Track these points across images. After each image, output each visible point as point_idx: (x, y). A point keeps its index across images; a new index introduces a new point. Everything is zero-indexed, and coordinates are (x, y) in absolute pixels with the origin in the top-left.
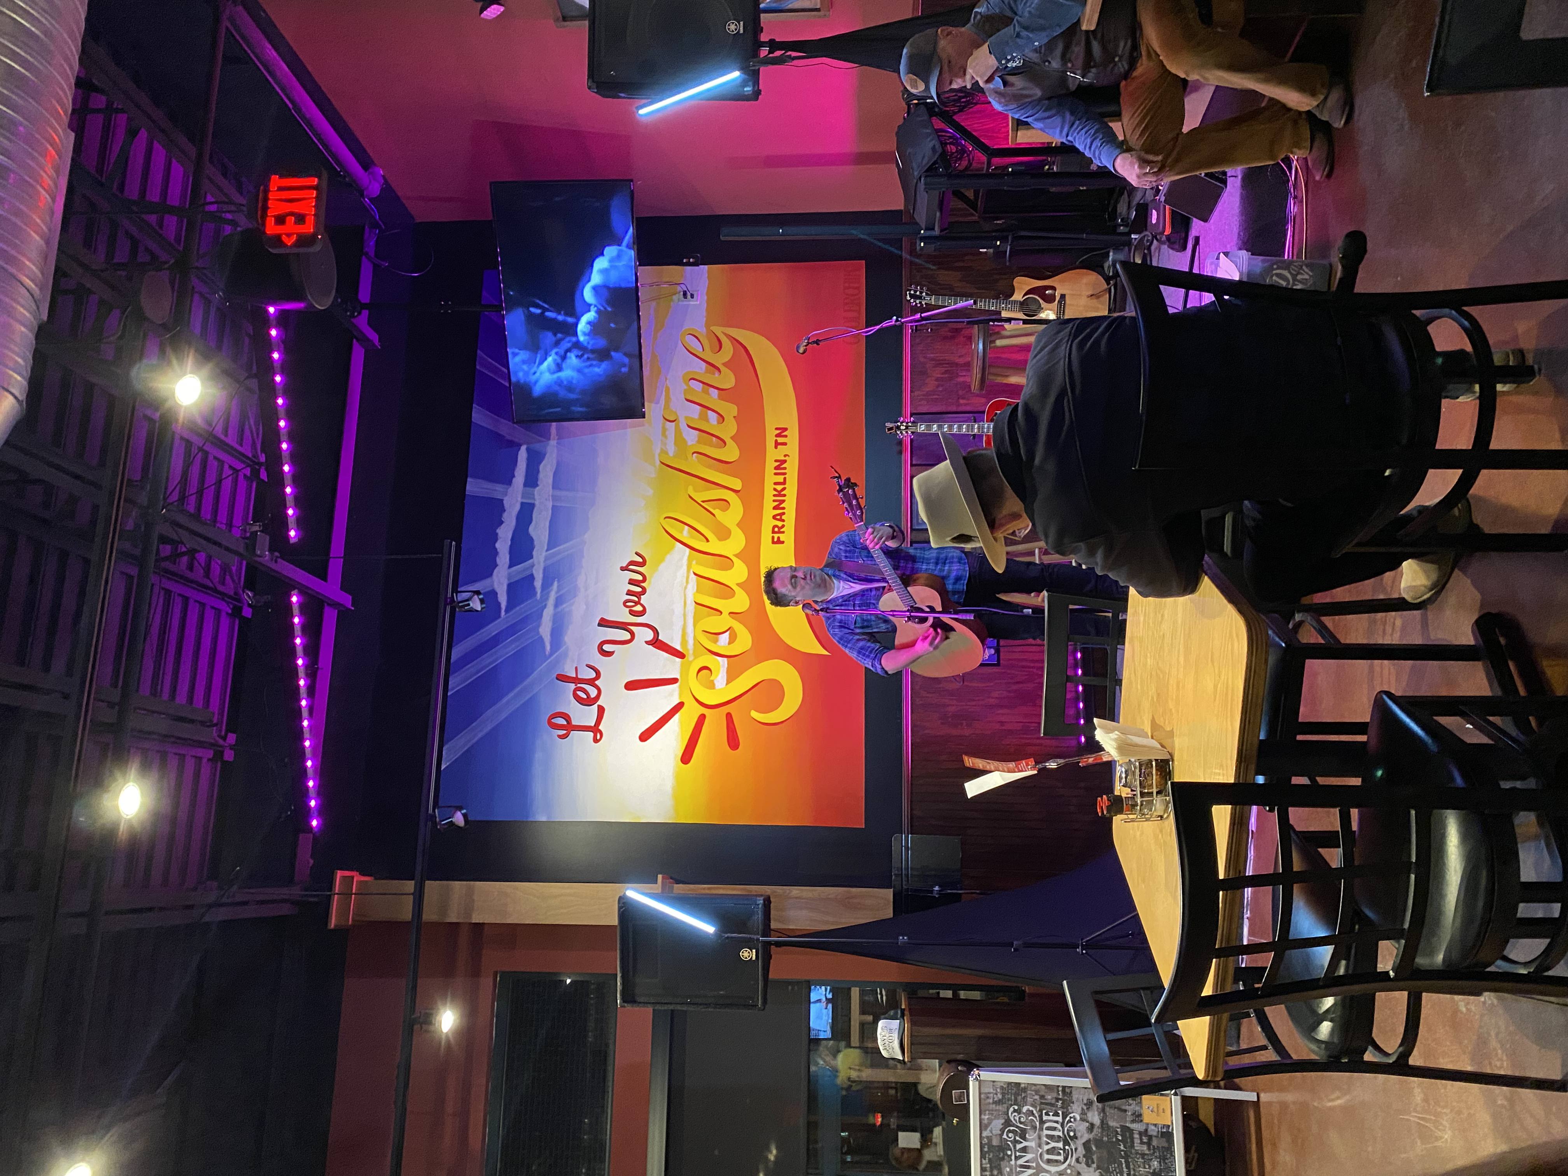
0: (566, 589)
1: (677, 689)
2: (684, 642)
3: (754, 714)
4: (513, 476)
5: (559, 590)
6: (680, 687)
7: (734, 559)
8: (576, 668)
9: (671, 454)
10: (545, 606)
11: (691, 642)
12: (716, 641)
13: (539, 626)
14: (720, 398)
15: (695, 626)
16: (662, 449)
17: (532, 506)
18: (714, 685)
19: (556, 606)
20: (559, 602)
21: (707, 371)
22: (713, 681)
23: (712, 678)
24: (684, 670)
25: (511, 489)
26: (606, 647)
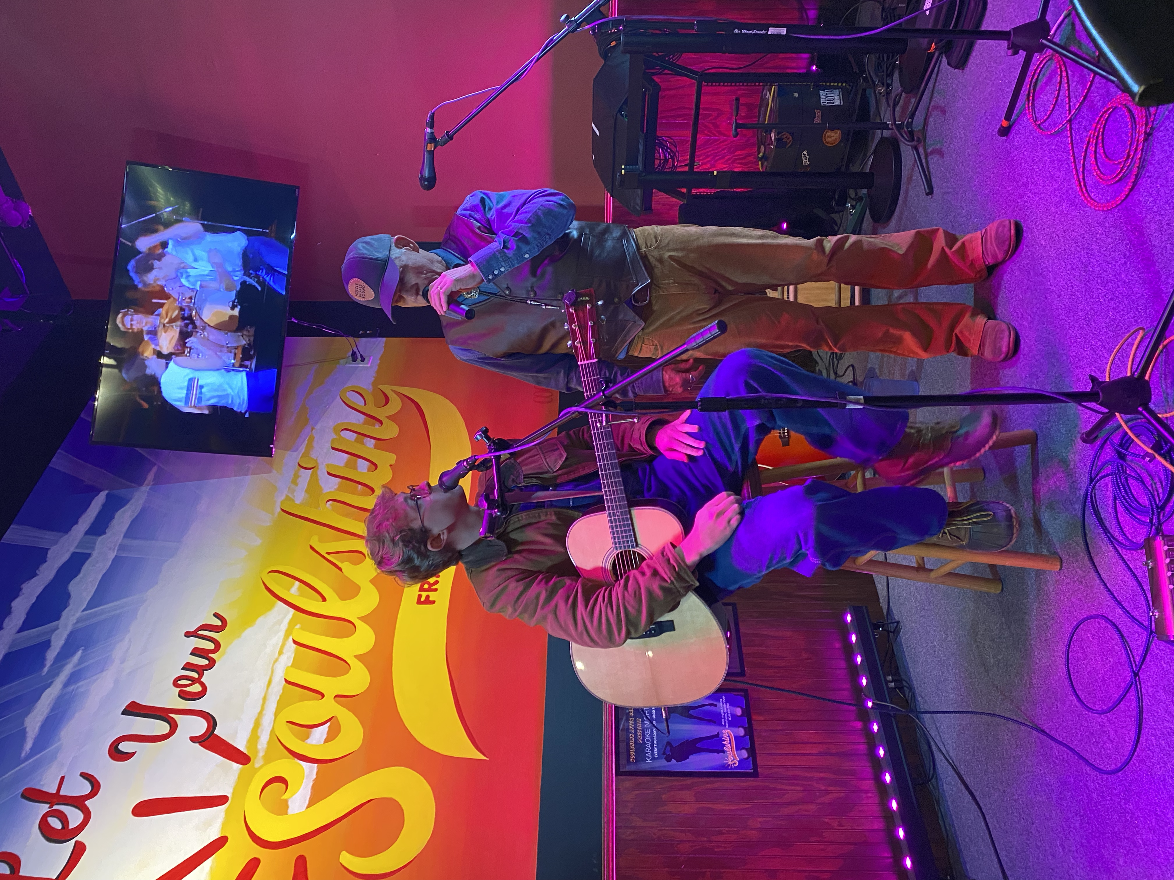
0: (91, 661)
1: (222, 815)
2: (254, 737)
3: (347, 859)
4: (76, 522)
5: (81, 660)
6: (227, 811)
7: (358, 623)
8: (63, 778)
9: (298, 502)
10: (49, 686)
11: (264, 738)
12: (305, 738)
13: (27, 713)
14: (376, 447)
15: (276, 715)
16: (287, 496)
17: (88, 556)
18: (287, 807)
19: (66, 685)
20: (74, 678)
21: (365, 423)
22: (286, 801)
23: (284, 797)
24: (242, 784)
25: (66, 536)
26: (124, 747)
